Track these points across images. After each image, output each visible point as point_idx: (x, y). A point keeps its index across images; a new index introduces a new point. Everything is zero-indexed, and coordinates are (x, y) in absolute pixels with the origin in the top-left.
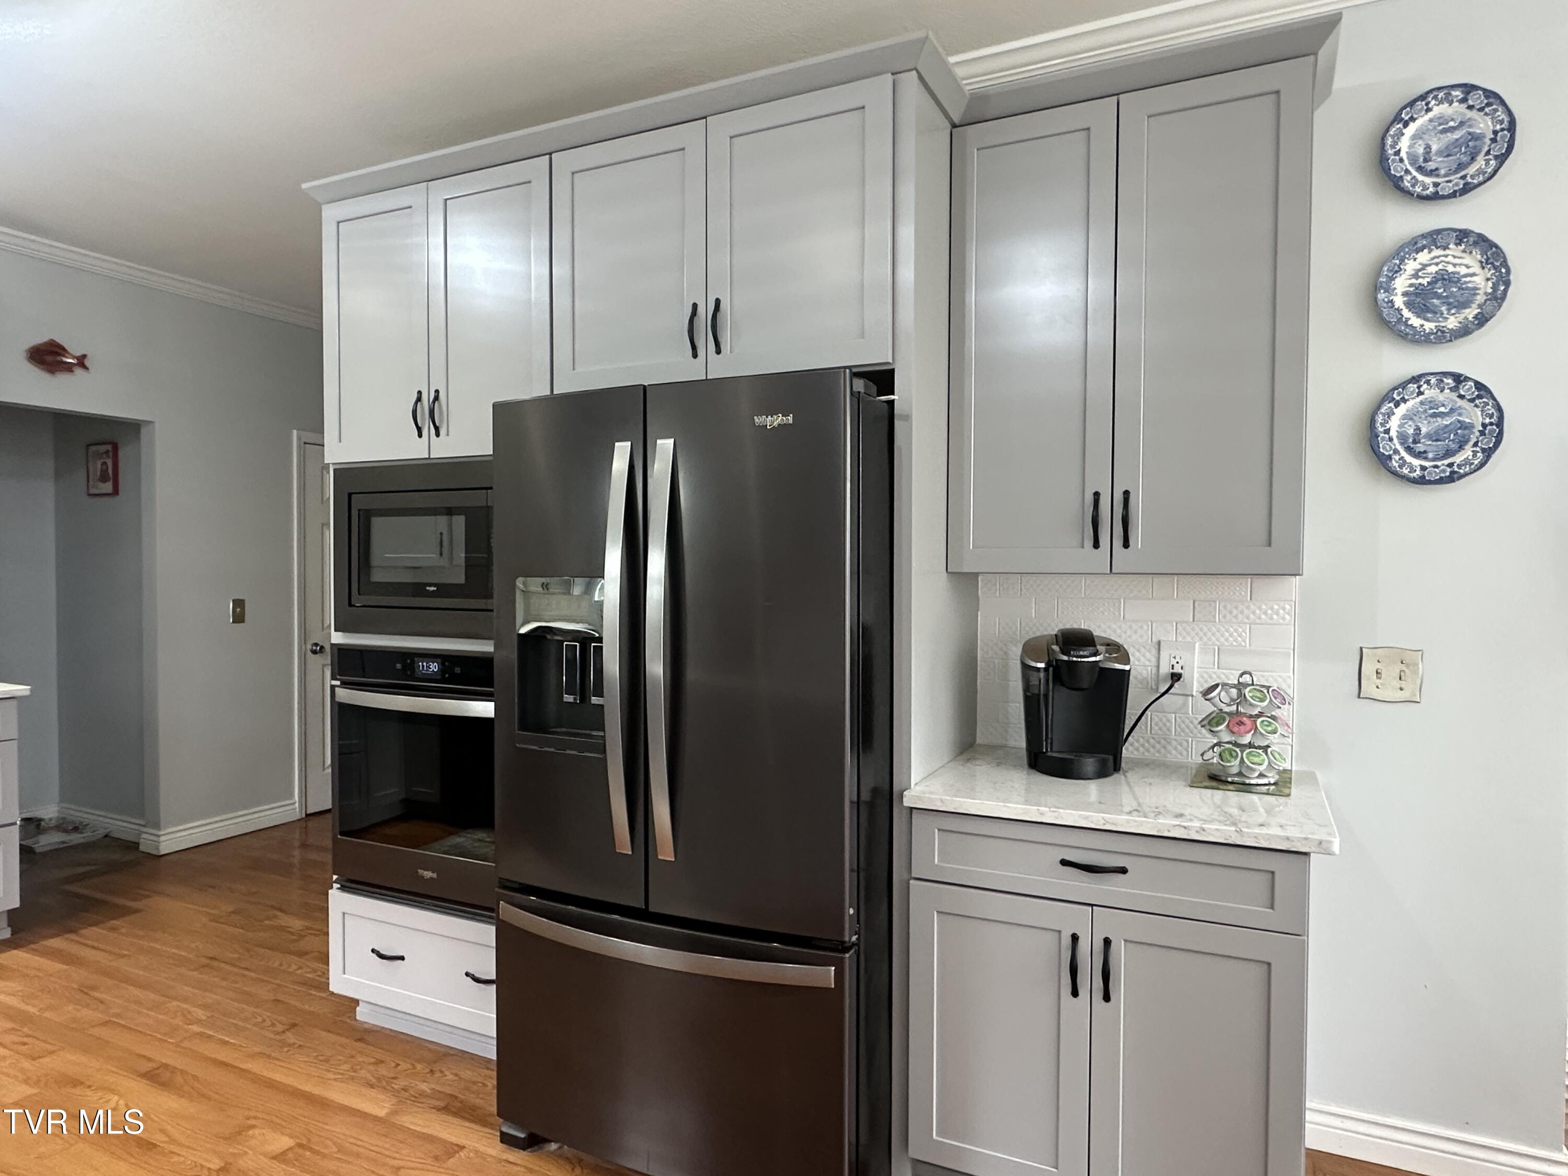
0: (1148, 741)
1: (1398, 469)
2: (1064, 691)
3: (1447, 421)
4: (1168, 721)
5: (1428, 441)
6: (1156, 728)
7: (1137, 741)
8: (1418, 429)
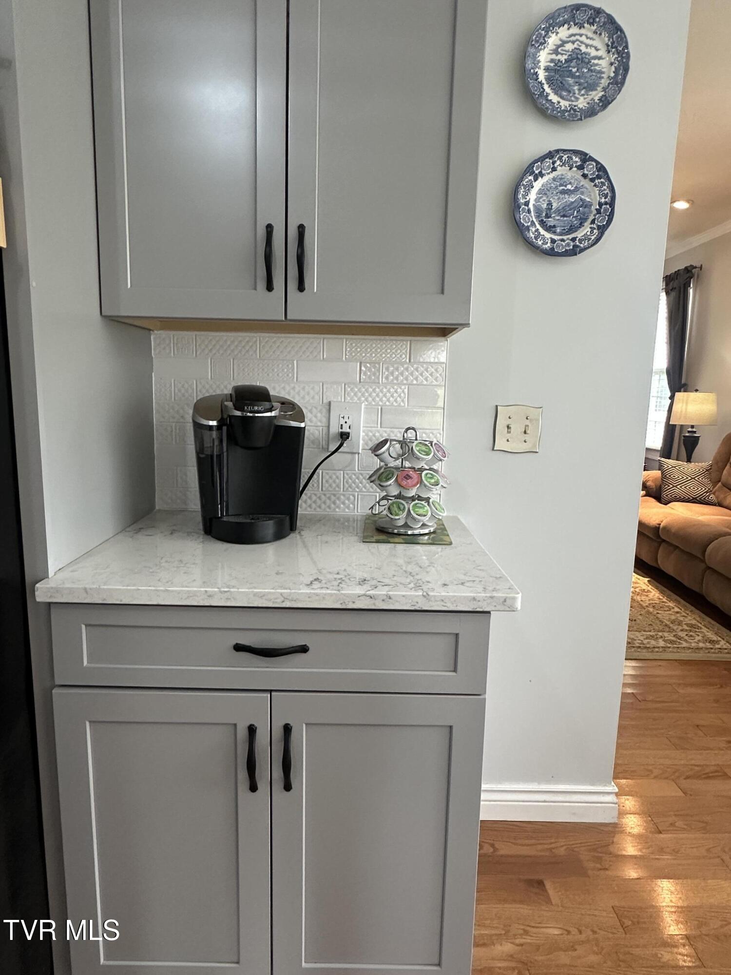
0: (320, 498)
1: (534, 240)
2: (239, 452)
3: (572, 199)
4: (337, 477)
5: (558, 216)
6: (327, 485)
7: (310, 498)
8: (550, 204)
